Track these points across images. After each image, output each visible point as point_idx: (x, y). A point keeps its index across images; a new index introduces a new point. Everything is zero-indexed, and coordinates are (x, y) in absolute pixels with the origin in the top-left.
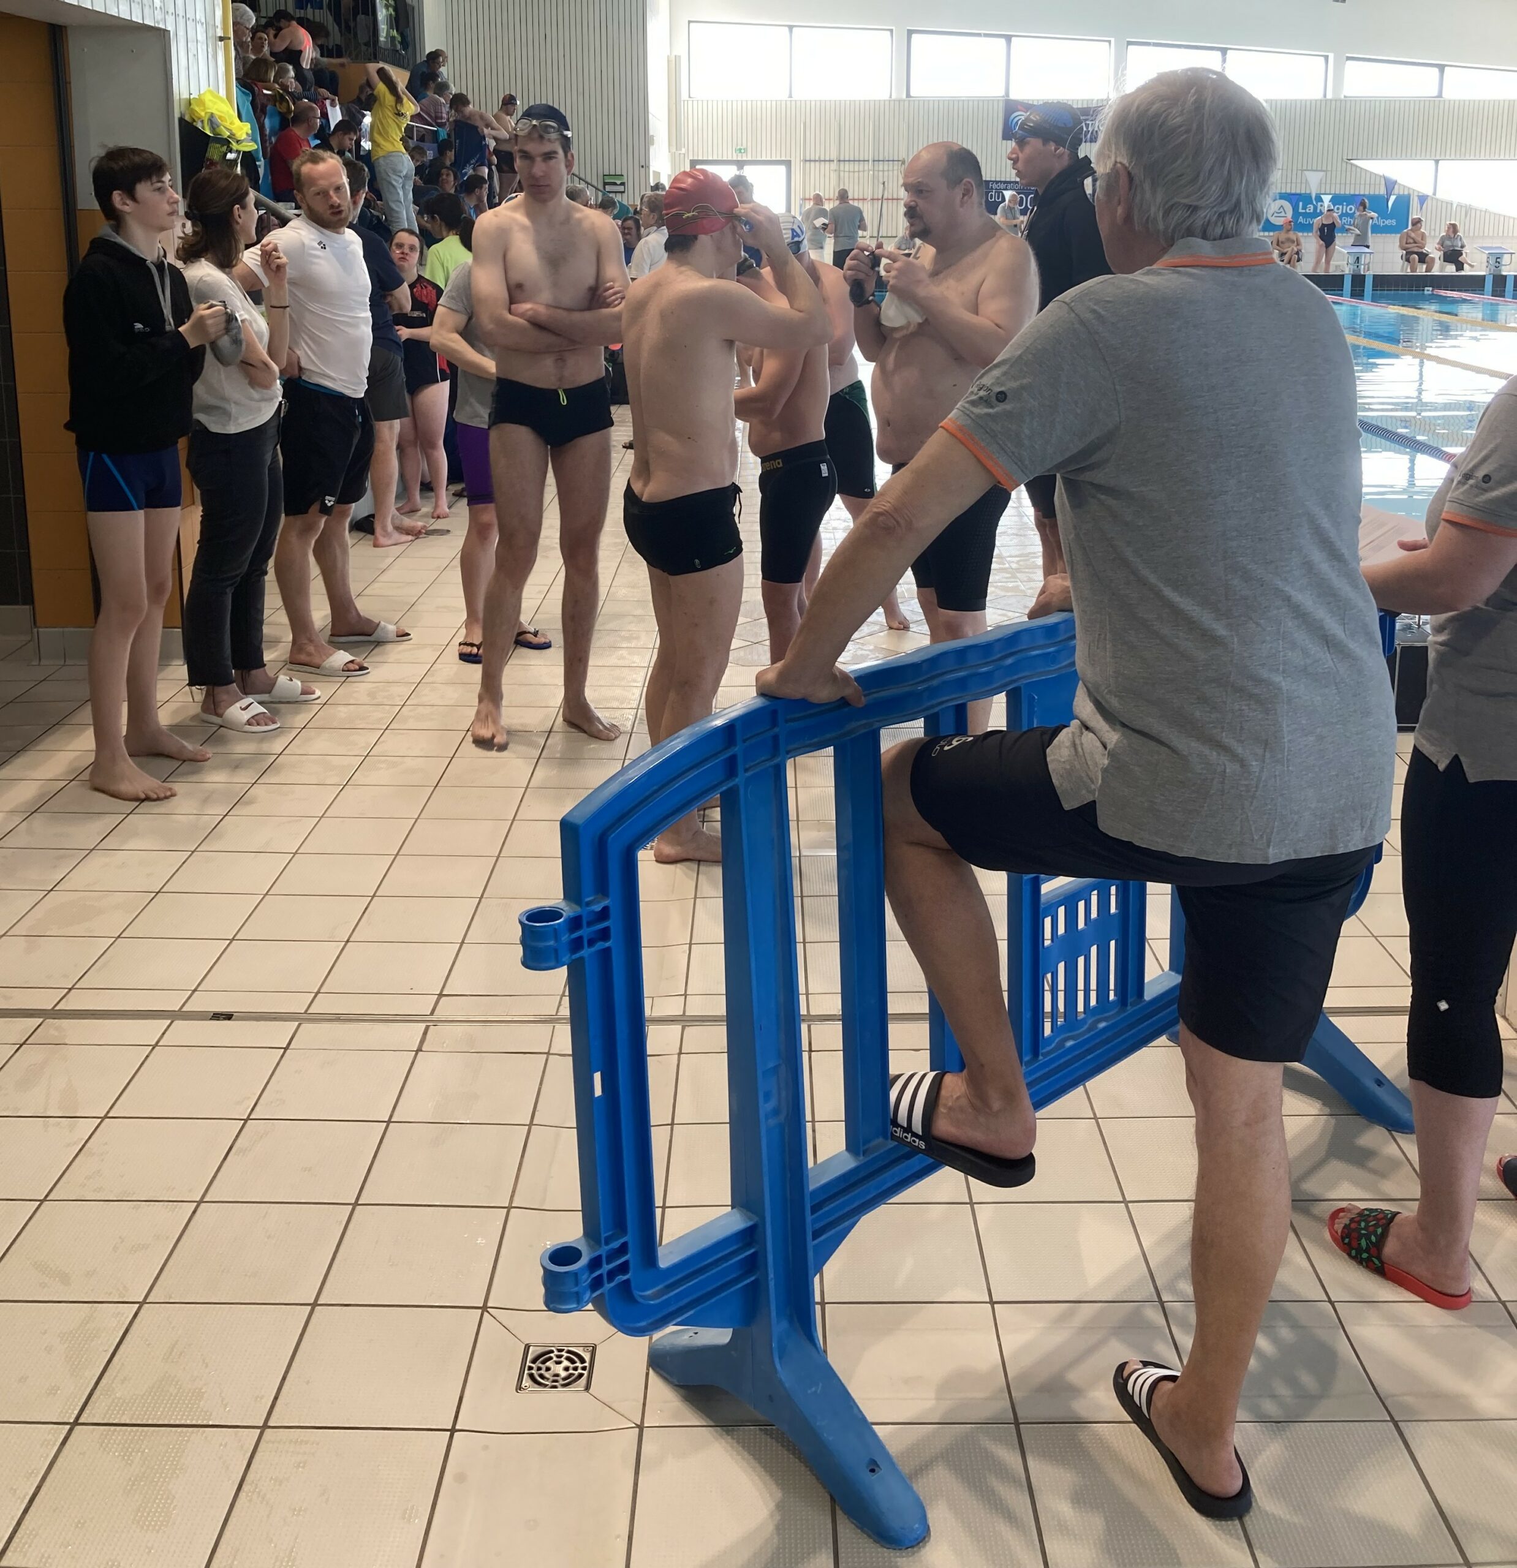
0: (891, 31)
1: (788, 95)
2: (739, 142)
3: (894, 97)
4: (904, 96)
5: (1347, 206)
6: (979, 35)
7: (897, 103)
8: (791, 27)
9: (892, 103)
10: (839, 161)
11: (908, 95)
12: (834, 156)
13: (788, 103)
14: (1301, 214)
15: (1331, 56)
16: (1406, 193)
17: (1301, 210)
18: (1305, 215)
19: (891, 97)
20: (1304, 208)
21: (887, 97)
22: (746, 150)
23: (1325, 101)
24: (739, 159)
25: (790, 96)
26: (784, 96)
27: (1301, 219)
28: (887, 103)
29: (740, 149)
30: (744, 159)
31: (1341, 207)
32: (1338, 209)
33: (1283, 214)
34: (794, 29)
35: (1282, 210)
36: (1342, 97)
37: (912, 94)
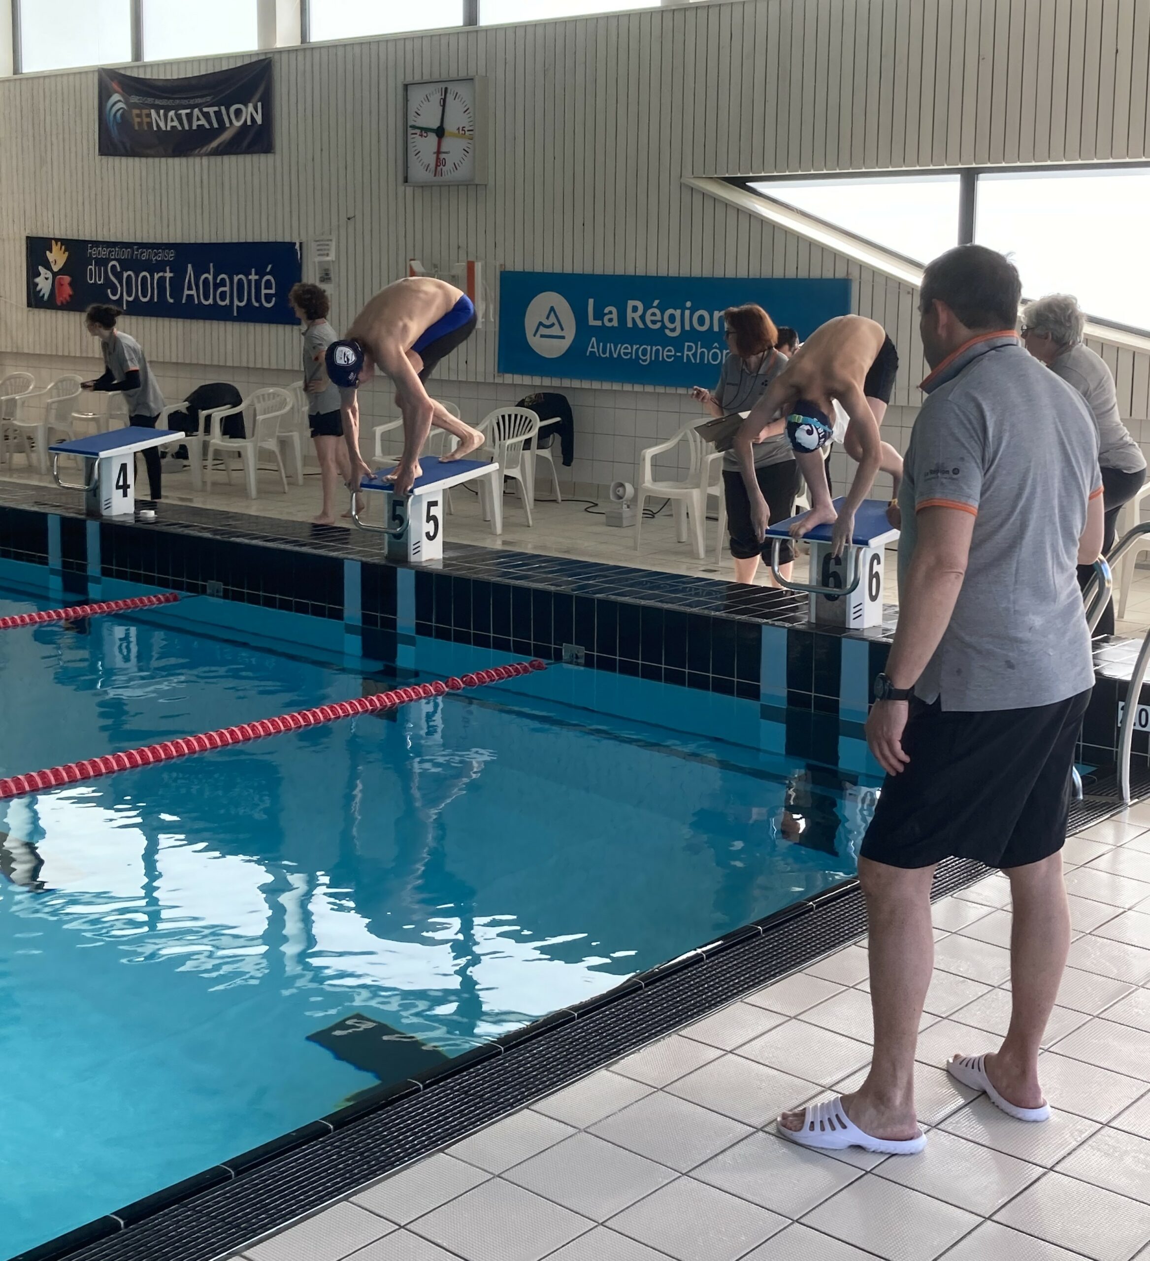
5: (693, 311)
14: (595, 331)
16: (840, 274)
17: (592, 322)
18: (605, 334)
20: (599, 315)
27: (593, 346)
31: (678, 313)
32: (672, 319)
33: (556, 330)
35: (552, 319)
37: (20, 67)
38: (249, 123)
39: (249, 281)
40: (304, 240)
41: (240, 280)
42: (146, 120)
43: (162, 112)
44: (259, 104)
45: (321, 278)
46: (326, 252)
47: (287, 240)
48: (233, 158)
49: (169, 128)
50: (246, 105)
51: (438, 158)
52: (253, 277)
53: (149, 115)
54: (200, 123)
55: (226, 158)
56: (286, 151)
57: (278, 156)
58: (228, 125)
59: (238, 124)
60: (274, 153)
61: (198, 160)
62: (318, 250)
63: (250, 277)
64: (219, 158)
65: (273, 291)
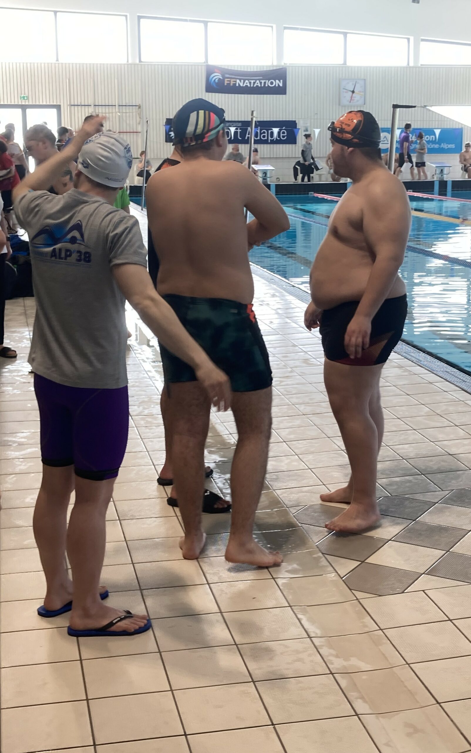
0: (126, 16)
1: (56, 59)
2: (23, 92)
3: (130, 62)
4: (137, 62)
6: (186, 20)
7: (133, 66)
8: (55, 12)
9: (129, 66)
10: (95, 105)
11: (140, 61)
12: (91, 102)
13: (57, 65)
15: (412, 39)
16: (460, 127)
19: (128, 62)
21: (125, 62)
22: (28, 97)
23: (408, 67)
24: (23, 103)
25: (57, 60)
26: (54, 61)
28: (126, 66)
29: (24, 97)
30: (27, 103)
33: (386, 142)
34: (58, 13)
35: (385, 139)
36: (420, 65)
37: (142, 60)
40: (298, 120)
41: (271, 132)
43: (242, 81)
47: (294, 120)
48: (268, 96)
49: (244, 85)
51: (351, 99)
55: (265, 95)
56: (291, 94)
60: (286, 95)
62: (304, 123)
64: (262, 95)
65: (285, 135)
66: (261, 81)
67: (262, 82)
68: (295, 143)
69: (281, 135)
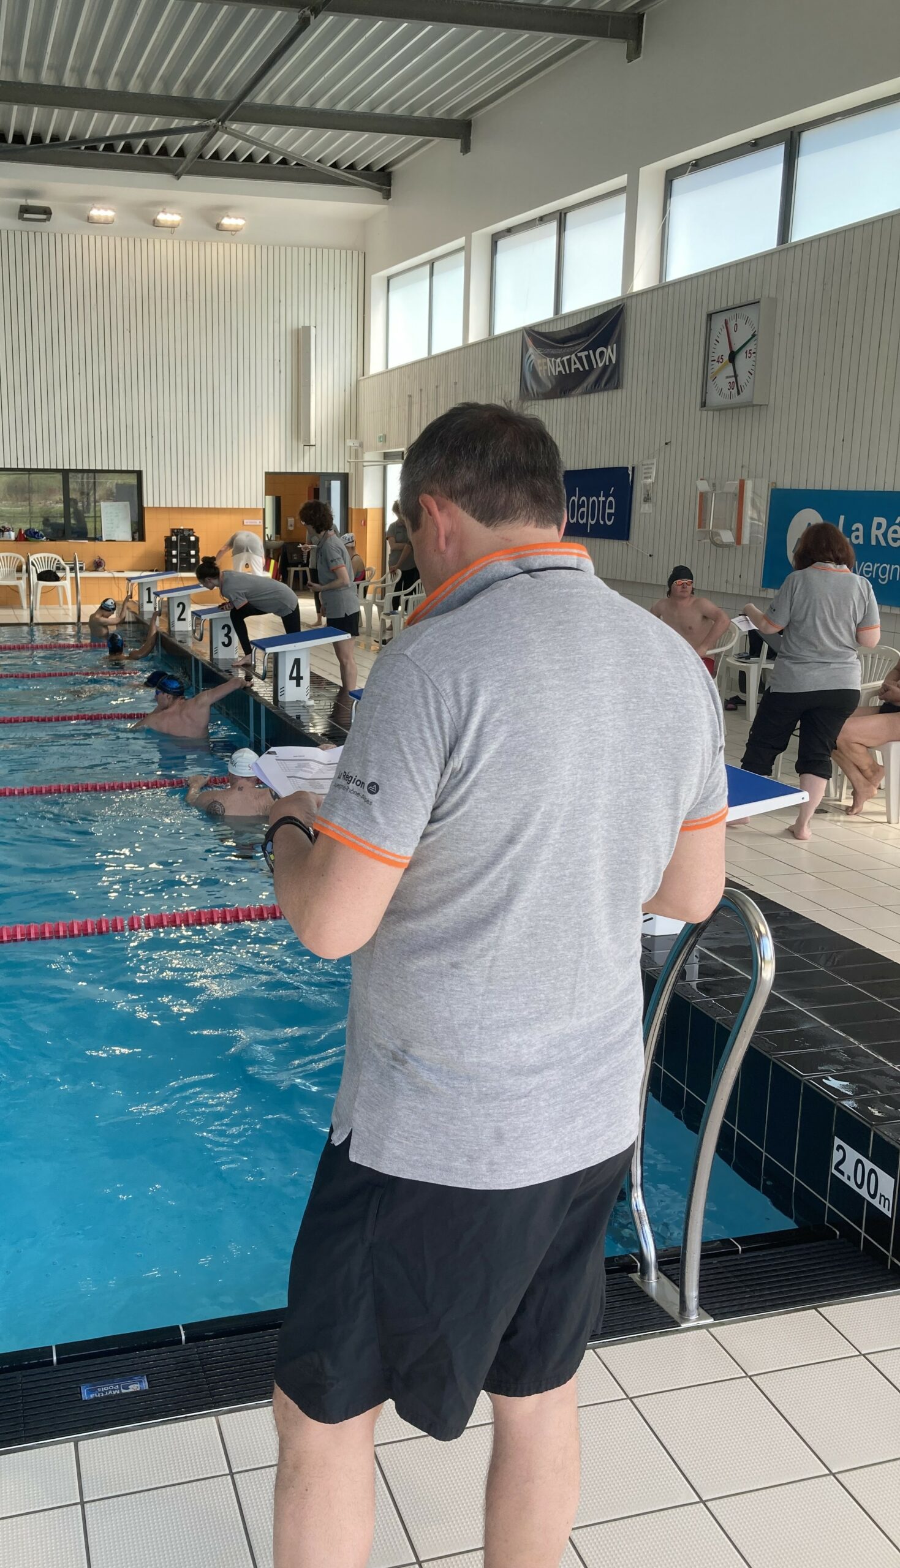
38: (607, 364)
39: (599, 502)
40: (636, 463)
41: (594, 501)
42: (545, 368)
43: (554, 360)
44: (615, 345)
45: (645, 498)
46: (649, 475)
47: (625, 465)
48: (596, 395)
49: (558, 373)
50: (607, 349)
52: (602, 499)
53: (546, 364)
54: (576, 366)
55: (592, 395)
56: (629, 387)
57: (624, 391)
58: (595, 367)
59: (601, 365)
60: (622, 388)
61: (575, 399)
62: (645, 473)
63: (600, 499)
64: (588, 396)
65: (612, 511)
66: (579, 354)
67: (581, 357)
68: (627, 539)
69: (608, 511)
